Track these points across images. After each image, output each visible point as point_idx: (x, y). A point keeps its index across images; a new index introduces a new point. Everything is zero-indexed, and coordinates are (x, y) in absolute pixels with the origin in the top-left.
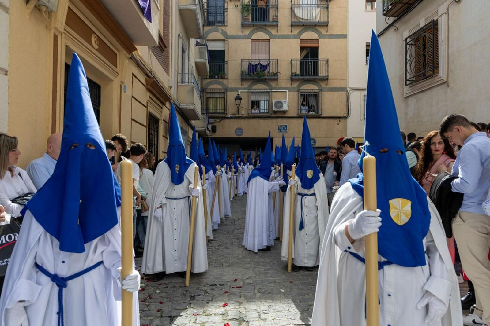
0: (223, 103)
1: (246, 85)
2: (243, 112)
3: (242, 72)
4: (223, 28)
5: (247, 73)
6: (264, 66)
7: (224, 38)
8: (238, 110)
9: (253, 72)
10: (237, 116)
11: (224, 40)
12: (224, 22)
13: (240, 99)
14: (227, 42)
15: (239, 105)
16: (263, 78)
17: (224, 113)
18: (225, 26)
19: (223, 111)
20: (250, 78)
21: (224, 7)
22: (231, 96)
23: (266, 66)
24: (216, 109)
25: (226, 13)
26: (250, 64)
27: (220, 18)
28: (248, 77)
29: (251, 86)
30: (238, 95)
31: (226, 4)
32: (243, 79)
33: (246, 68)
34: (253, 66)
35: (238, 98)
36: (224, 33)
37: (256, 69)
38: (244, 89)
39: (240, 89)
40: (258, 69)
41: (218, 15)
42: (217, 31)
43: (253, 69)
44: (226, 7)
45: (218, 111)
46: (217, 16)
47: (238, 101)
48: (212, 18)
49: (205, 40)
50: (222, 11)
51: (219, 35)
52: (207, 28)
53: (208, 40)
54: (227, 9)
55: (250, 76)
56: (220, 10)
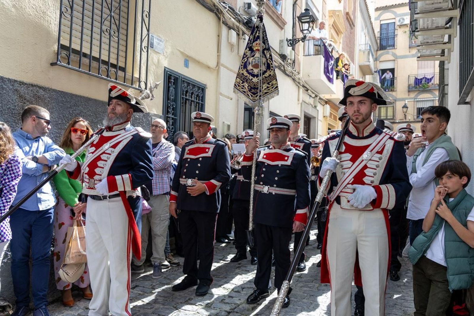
0: (392, 110)
1: (413, 95)
2: (410, 118)
3: (409, 86)
4: (393, 51)
5: (413, 86)
6: (428, 79)
7: (394, 59)
8: (405, 116)
9: (419, 85)
10: (404, 121)
11: (394, 60)
12: (394, 46)
13: (407, 108)
14: (396, 62)
15: (406, 112)
16: (427, 89)
17: (393, 119)
18: (394, 49)
19: (392, 117)
20: (416, 89)
21: (394, 33)
22: (399, 105)
23: (431, 79)
24: (387, 116)
25: (396, 38)
26: (416, 79)
27: (390, 43)
28: (414, 89)
29: (417, 96)
30: (405, 104)
31: (396, 31)
32: (410, 90)
33: (412, 82)
34: (419, 79)
35: (405, 107)
36: (394, 55)
37: (421, 82)
38: (410, 98)
39: (407, 99)
40: (423, 82)
42: (388, 53)
43: (419, 82)
44: (396, 34)
45: (388, 118)
46: (388, 40)
47: (405, 109)
48: (384, 43)
49: (378, 62)
50: (393, 37)
51: (390, 57)
52: (380, 52)
53: (380, 62)
54: (397, 35)
55: (416, 88)
56: (391, 37)
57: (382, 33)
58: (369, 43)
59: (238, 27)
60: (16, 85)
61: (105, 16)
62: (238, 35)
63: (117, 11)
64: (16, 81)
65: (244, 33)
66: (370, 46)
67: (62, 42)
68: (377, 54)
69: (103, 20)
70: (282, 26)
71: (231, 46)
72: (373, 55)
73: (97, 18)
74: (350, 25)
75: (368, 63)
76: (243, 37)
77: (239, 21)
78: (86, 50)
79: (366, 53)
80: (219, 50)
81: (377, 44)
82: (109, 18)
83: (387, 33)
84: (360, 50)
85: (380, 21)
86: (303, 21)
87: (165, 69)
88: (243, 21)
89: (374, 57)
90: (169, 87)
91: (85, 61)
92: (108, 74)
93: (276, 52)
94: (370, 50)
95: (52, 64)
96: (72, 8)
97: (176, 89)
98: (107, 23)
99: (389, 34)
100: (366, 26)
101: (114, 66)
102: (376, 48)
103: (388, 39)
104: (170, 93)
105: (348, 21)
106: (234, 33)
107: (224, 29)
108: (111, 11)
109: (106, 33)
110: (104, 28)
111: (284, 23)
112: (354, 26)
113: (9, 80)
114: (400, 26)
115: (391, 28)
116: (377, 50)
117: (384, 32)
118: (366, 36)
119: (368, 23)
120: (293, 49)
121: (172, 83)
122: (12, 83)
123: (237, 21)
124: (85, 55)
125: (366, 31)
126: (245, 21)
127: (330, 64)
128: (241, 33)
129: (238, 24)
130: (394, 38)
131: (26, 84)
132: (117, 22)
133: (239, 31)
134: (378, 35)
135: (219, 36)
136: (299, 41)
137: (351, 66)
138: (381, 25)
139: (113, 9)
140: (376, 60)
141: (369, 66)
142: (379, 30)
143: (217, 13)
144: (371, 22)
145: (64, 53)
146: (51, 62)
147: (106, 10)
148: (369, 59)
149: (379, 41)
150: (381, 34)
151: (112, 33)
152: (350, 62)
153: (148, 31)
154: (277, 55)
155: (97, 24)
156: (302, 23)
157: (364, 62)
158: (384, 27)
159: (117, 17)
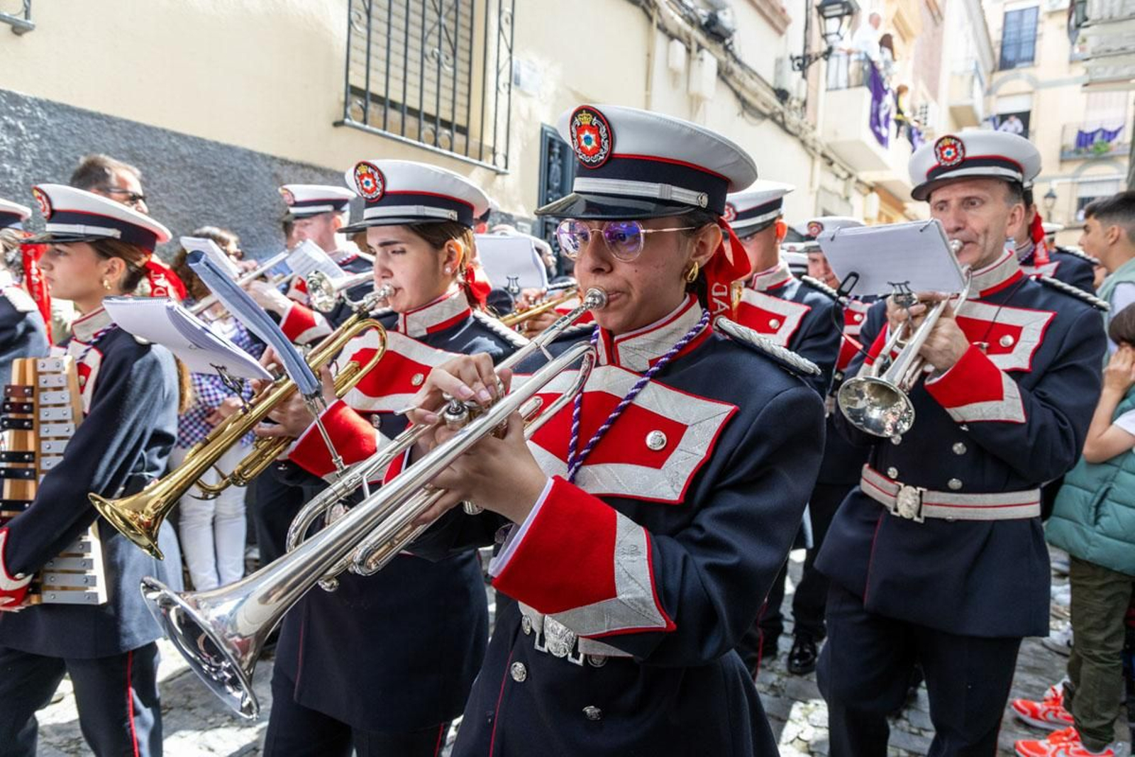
1: (1070, 169)
3: (1063, 149)
4: (1031, 71)
5: (1073, 147)
6: (1110, 133)
7: (1030, 88)
9: (1086, 147)
11: (1030, 93)
12: (1032, 59)
13: (1053, 198)
14: (1035, 96)
15: (1052, 207)
16: (1105, 155)
18: (1033, 66)
20: (1078, 156)
21: (1035, 30)
23: (1115, 133)
25: (1038, 43)
26: (1081, 133)
27: (1025, 53)
28: (1074, 156)
29: (1080, 169)
30: (1051, 190)
31: (1040, 26)
32: (1064, 158)
33: (1071, 140)
34: (1087, 135)
35: (1049, 196)
36: (1032, 80)
37: (1092, 139)
38: (1064, 177)
39: (1056, 178)
40: (1097, 139)
41: (1024, 45)
42: (1018, 77)
43: (1086, 140)
44: (1039, 31)
46: (1020, 47)
47: (1049, 201)
48: (1010, 55)
49: (993, 97)
50: (1032, 38)
51: (1023, 85)
52: (1000, 75)
53: (999, 97)
54: (1041, 35)
55: (1078, 152)
56: (1027, 39)
57: (1008, 31)
58: (976, 54)
59: (688, 36)
60: (276, 166)
61: (429, 25)
62: (689, 51)
63: (452, 14)
64: (274, 158)
65: (700, 47)
66: (977, 64)
67: (352, 82)
68: (991, 80)
69: (426, 34)
70: (780, 26)
71: (674, 75)
72: (982, 83)
73: (415, 30)
74: (934, 18)
75: (967, 102)
76: (699, 56)
77: (691, 22)
78: (395, 95)
79: (968, 78)
80: (648, 86)
81: (993, 55)
82: (437, 28)
83: (1020, 32)
84: (953, 74)
85: (1005, 4)
86: (827, 14)
87: (542, 129)
88: (699, 21)
89: (986, 85)
90: (550, 164)
91: (394, 116)
92: (436, 141)
93: (768, 85)
94: (977, 70)
95: (338, 124)
96: (368, 13)
97: (563, 167)
98: (433, 39)
99: (1025, 34)
100: (970, 17)
101: (447, 125)
102: (990, 67)
103: (1019, 45)
104: (552, 176)
105: (930, 8)
106: (679, 48)
107: (660, 38)
108: (440, 14)
109: (431, 59)
110: (428, 50)
111: (786, 22)
112: (942, 19)
113: (263, 156)
114: (1052, 14)
115: (1029, 19)
116: (993, 72)
117: (1012, 28)
118: (968, 41)
119: (976, 12)
120: (804, 76)
121: (557, 156)
122: (268, 162)
123: (687, 22)
124: (393, 105)
125: (969, 28)
126: (704, 21)
127: (883, 105)
128: (694, 47)
129: (688, 28)
130: (1034, 42)
131: (291, 163)
132: (452, 37)
133: (690, 43)
134: (996, 36)
135: (649, 55)
136: (817, 58)
137: (930, 110)
138: (1006, 14)
139: (445, 10)
140: (989, 92)
141: (970, 108)
142: (1000, 24)
143: (647, 7)
144: (981, 7)
145: (357, 102)
146: (334, 120)
147: (430, 14)
148: (972, 92)
149: (997, 51)
150: (1004, 35)
151: (443, 58)
152: (930, 99)
153: (511, 51)
154: (769, 90)
155: (415, 43)
156: (825, 18)
157: (961, 100)
158: (1011, 17)
159: (451, 26)
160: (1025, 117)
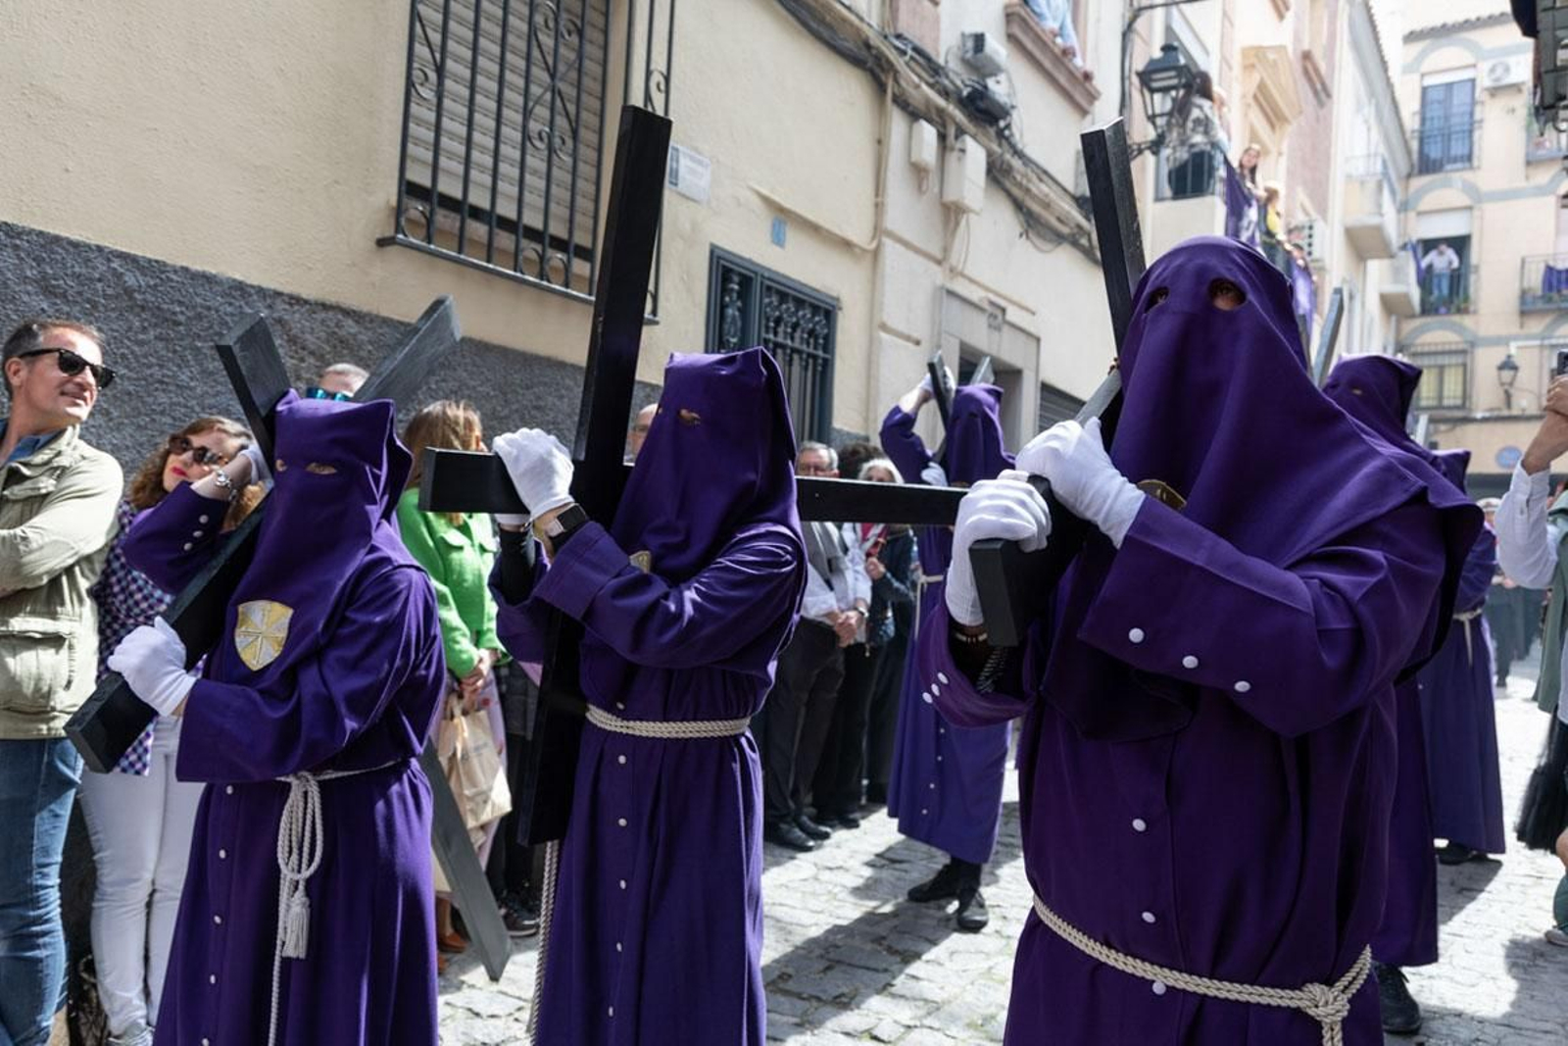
0: (1460, 378)
1: (1536, 326)
2: (1524, 403)
3: (1524, 294)
4: (1468, 175)
5: (1539, 292)
7: (1467, 202)
8: (1508, 396)
9: (1559, 291)
10: (1505, 413)
11: (1470, 208)
12: (1469, 158)
13: (1515, 368)
14: (1476, 213)
15: (1511, 384)
17: (1462, 407)
18: (1471, 168)
19: (1459, 402)
20: (1547, 306)
21: (1472, 114)
22: (1486, 361)
24: (1440, 397)
25: (1476, 135)
26: (1550, 270)
27: (1458, 149)
28: (1540, 305)
29: (1551, 327)
30: (1509, 357)
31: (1478, 109)
32: (1527, 308)
33: (1535, 280)
34: (1559, 272)
35: (1508, 365)
36: (1470, 189)
38: (1528, 337)
39: (1516, 338)
41: (1454, 137)
42: (1447, 184)
43: (1559, 281)
44: (1477, 116)
45: (1446, 402)
46: (1449, 140)
47: (1507, 375)
48: (1434, 152)
49: (1412, 215)
50: (1466, 127)
51: (1453, 196)
52: (1418, 182)
53: (1420, 214)
54: (1481, 121)
55: (1550, 300)
56: (1458, 128)
57: (1428, 115)
58: (1382, 149)
59: (941, 112)
60: (280, 305)
61: (535, 90)
62: (942, 137)
63: (574, 75)
64: (279, 294)
65: (961, 132)
66: (1384, 162)
67: (411, 176)
68: (1407, 188)
69: (531, 104)
70: (1083, 102)
71: (918, 171)
72: (1393, 192)
73: (513, 97)
74: (1316, 93)
75: (1374, 221)
76: (958, 145)
77: (945, 93)
78: (479, 198)
79: (1372, 185)
80: (879, 188)
81: (1409, 152)
82: (548, 96)
83: (1447, 118)
84: (1349, 177)
85: (1423, 75)
86: (1155, 85)
87: (712, 253)
88: (959, 91)
89: (1399, 197)
90: (723, 307)
91: (478, 230)
92: (542, 268)
93: (1065, 190)
94: (1385, 174)
95: (382, 243)
96: (440, 70)
97: (744, 312)
98: (543, 112)
99: (1455, 120)
100: (1372, 94)
101: (560, 244)
102: (1404, 169)
103: (1447, 137)
104: (726, 327)
105: (1310, 80)
106: (928, 132)
107: (897, 121)
108: (553, 76)
109: (538, 143)
110: (534, 127)
111: (1092, 97)
112: (1329, 95)
113: (261, 291)
114: (1495, 91)
115: (1460, 98)
116: (1409, 176)
117: (1435, 111)
118: (1369, 129)
119: (1380, 86)
121: (735, 295)
122: (269, 301)
123: (939, 93)
124: (476, 213)
125: (1369, 111)
126: (965, 93)
127: (1245, 223)
128: (952, 131)
129: (941, 102)
130: (1471, 132)
131: (306, 302)
132: (571, 108)
133: (944, 126)
134: (1411, 122)
135: (879, 142)
136: (1140, 152)
137: (1316, 232)
138: (1425, 90)
139: (562, 68)
140: (1403, 207)
141: (1378, 230)
142: (1416, 105)
143: (877, 70)
144: (1388, 79)
145: (416, 209)
146: (378, 236)
147: (539, 74)
148: (1379, 206)
149: (1415, 145)
150: (1423, 121)
151: (557, 141)
152: (1314, 215)
154: (1068, 199)
155: (513, 116)
156: (1152, 91)
157: (1364, 217)
158: (1432, 95)
159: (569, 91)
160: (1460, 244)
